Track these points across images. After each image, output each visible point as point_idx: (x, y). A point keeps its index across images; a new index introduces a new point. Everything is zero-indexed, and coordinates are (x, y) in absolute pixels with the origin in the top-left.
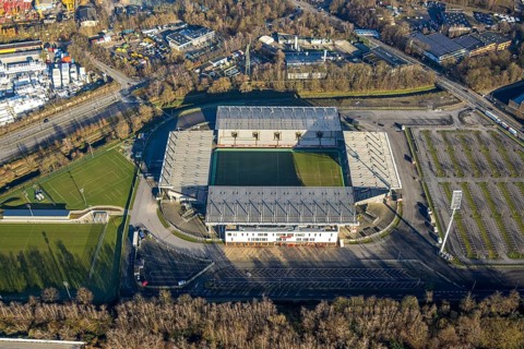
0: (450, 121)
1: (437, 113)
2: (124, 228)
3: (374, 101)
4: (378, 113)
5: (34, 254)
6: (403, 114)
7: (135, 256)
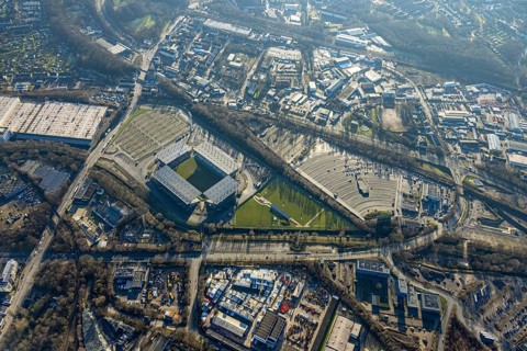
0: (120, 155)
1: (118, 160)
2: (259, 190)
3: (125, 178)
4: (133, 173)
5: (290, 201)
6: (127, 167)
7: (263, 180)
